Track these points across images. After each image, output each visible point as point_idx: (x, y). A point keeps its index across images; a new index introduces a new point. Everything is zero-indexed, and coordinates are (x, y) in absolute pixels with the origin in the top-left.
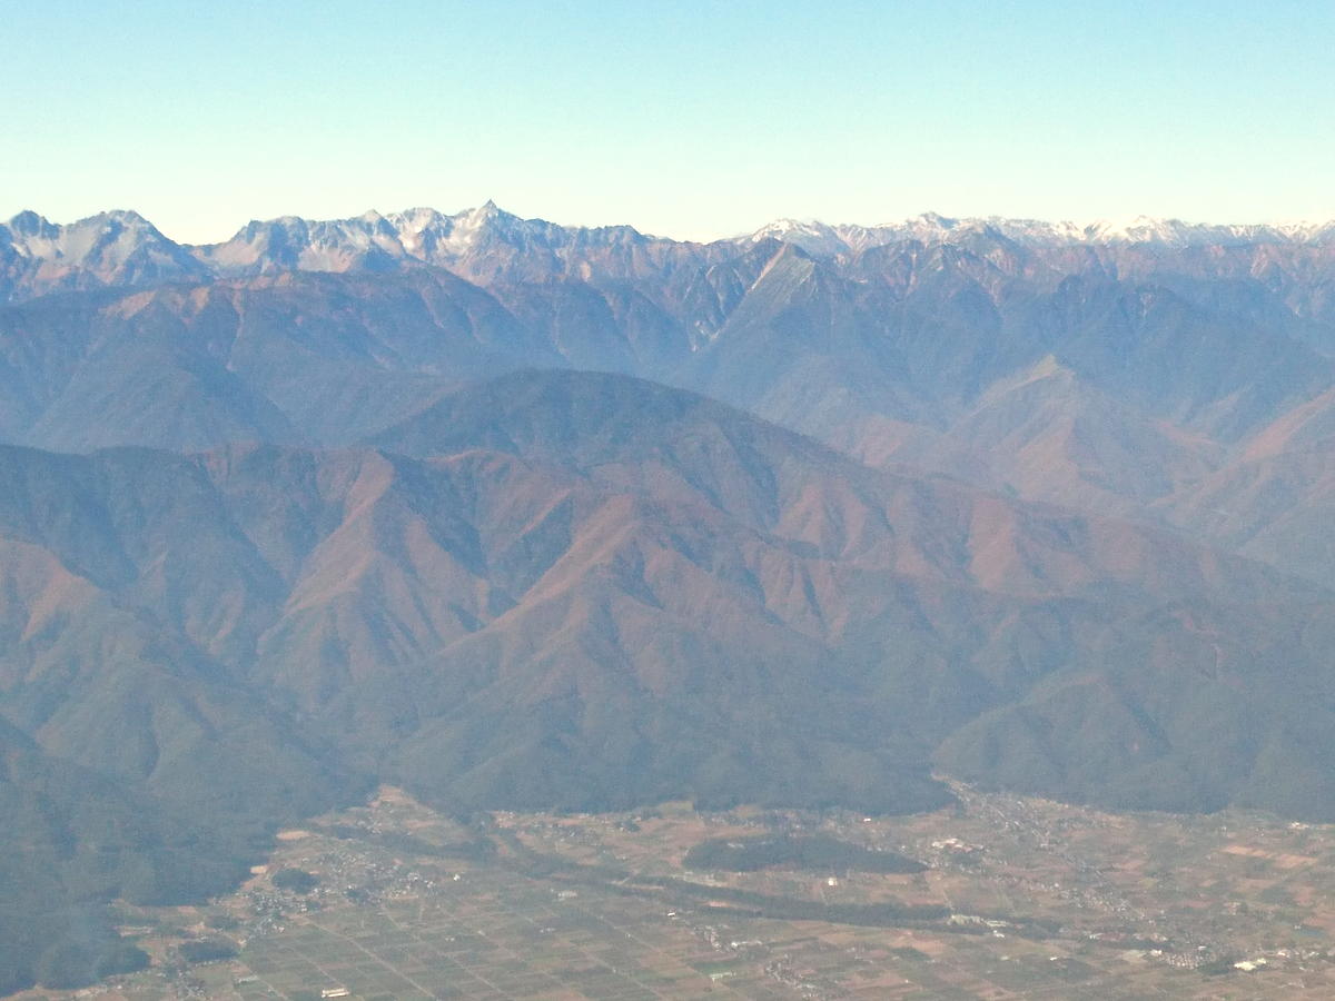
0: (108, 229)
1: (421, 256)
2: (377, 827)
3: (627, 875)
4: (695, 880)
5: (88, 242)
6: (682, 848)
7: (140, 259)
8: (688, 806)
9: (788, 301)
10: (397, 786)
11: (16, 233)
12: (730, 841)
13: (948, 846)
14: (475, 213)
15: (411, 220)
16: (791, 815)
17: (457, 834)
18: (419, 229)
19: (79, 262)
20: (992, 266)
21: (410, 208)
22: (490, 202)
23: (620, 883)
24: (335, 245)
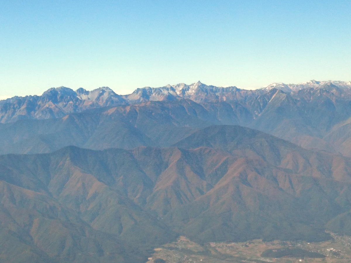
0: (101, 92)
1: (181, 96)
2: (180, 247)
3: (246, 259)
4: (264, 260)
5: (96, 95)
6: (260, 252)
7: (109, 99)
8: (261, 240)
9: (279, 105)
10: (185, 236)
11: (78, 93)
12: (273, 250)
13: (331, 250)
14: (195, 84)
15: (179, 87)
16: (288, 242)
17: (201, 249)
18: (181, 89)
19: (94, 101)
20: (333, 94)
21: (178, 83)
22: (199, 81)
23: (245, 261)
24: (159, 94)
